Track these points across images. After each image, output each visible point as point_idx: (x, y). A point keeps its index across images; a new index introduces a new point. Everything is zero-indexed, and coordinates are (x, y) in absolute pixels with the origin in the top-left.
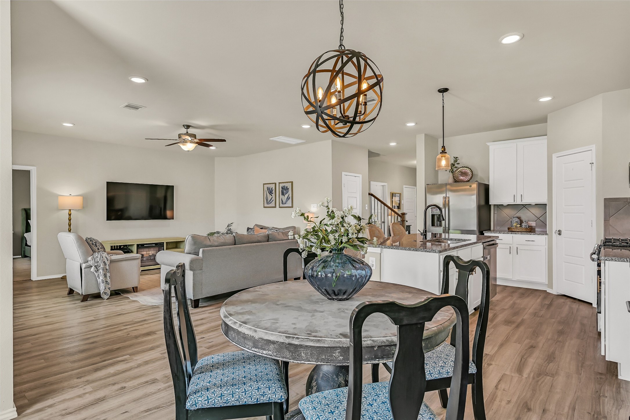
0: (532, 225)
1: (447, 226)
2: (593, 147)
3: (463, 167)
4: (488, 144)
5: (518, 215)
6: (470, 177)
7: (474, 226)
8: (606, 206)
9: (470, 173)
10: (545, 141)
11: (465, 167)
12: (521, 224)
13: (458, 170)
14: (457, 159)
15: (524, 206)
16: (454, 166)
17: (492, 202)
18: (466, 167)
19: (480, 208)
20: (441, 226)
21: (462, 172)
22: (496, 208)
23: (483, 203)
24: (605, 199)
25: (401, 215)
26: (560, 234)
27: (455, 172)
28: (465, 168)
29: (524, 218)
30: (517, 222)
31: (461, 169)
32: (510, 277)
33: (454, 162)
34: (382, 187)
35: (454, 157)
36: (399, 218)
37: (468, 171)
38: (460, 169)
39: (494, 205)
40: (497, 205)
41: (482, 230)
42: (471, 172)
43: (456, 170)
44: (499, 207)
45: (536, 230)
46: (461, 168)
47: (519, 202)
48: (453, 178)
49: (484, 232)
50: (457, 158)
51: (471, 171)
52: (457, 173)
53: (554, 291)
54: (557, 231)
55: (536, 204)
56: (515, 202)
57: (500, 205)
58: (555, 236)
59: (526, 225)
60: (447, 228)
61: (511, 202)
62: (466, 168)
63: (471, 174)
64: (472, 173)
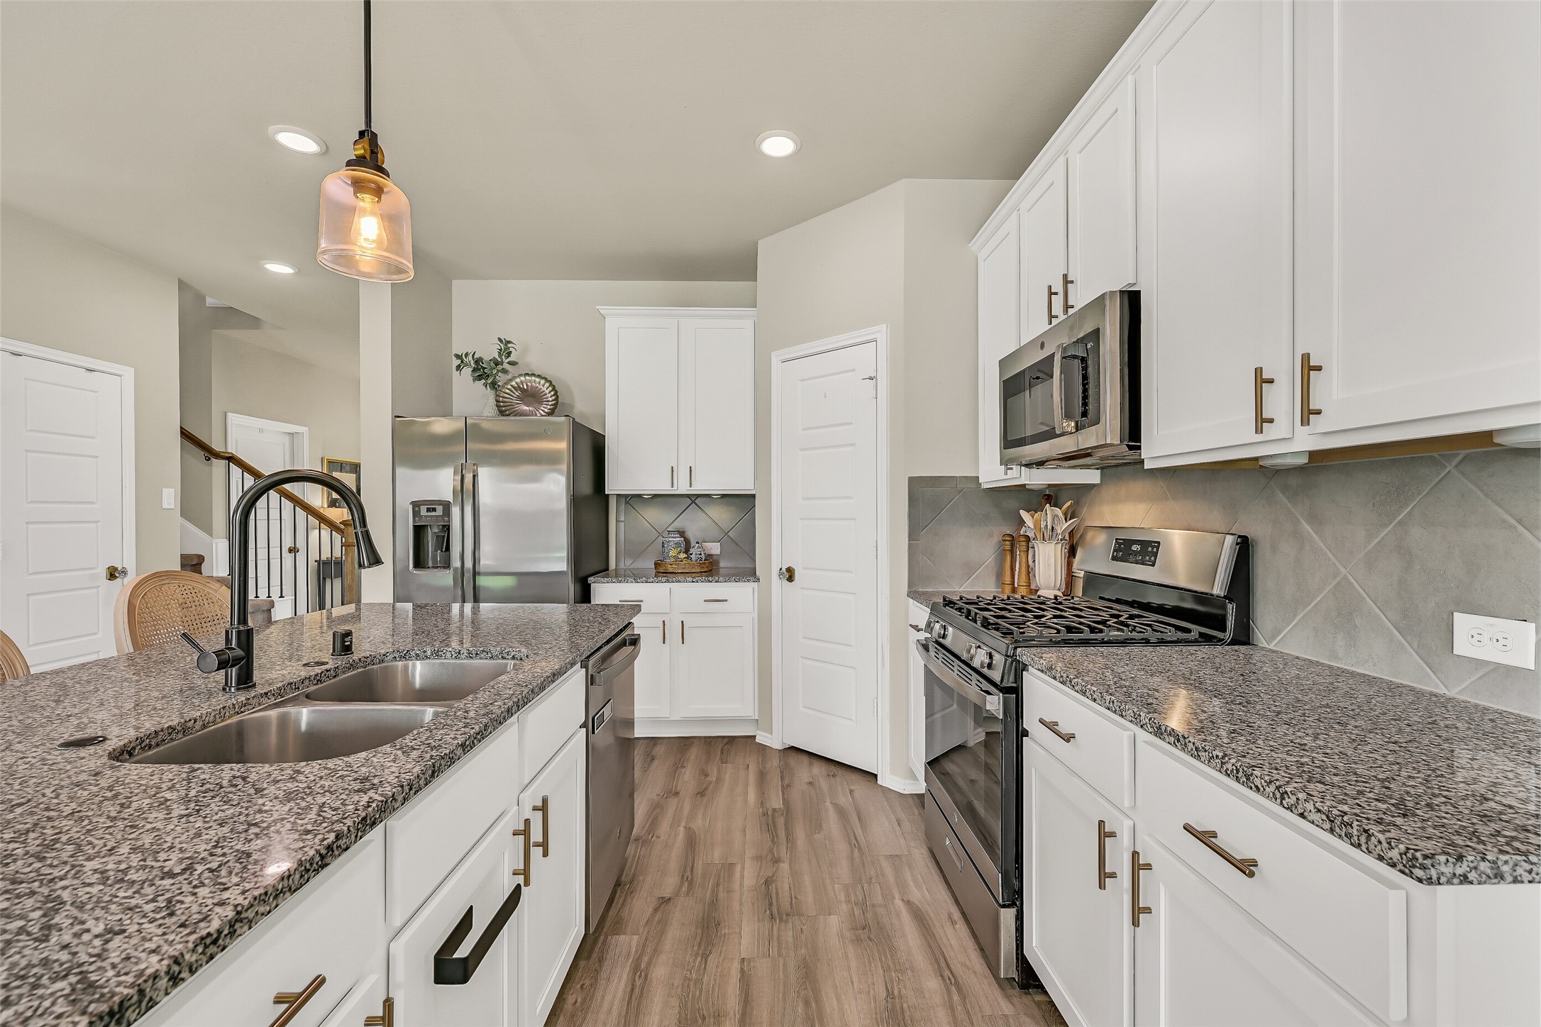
0: (713, 552)
1: (469, 564)
2: (881, 332)
3: (527, 374)
4: (604, 310)
5: (678, 524)
6: (549, 407)
7: (558, 561)
8: (913, 500)
9: (549, 395)
10: (748, 325)
11: (533, 375)
12: (687, 551)
13: (514, 383)
14: (509, 345)
15: (693, 499)
16: (500, 367)
17: (612, 487)
18: (539, 376)
19: (576, 502)
20: (447, 565)
21: (523, 391)
22: (623, 507)
23: (586, 488)
24: (911, 480)
25: (342, 527)
26: (791, 579)
27: (503, 387)
28: (533, 378)
29: (692, 534)
30: (678, 544)
31: (523, 378)
32: (664, 713)
33: (500, 354)
34: (287, 440)
35: (500, 340)
36: (337, 536)
37: (545, 388)
38: (518, 380)
39: (617, 495)
40: (626, 496)
41: (583, 574)
42: (552, 393)
43: (506, 384)
44: (632, 500)
45: (722, 564)
46: (520, 375)
47: (683, 488)
48: (498, 406)
49: (589, 582)
50: (509, 342)
51: (554, 389)
52: (508, 391)
53: (774, 740)
54: (784, 570)
55: (724, 496)
56: (675, 488)
57: (633, 496)
58: (777, 584)
59: (701, 554)
60: (469, 569)
61: (663, 487)
62: (538, 380)
63: (553, 398)
64: (556, 394)
